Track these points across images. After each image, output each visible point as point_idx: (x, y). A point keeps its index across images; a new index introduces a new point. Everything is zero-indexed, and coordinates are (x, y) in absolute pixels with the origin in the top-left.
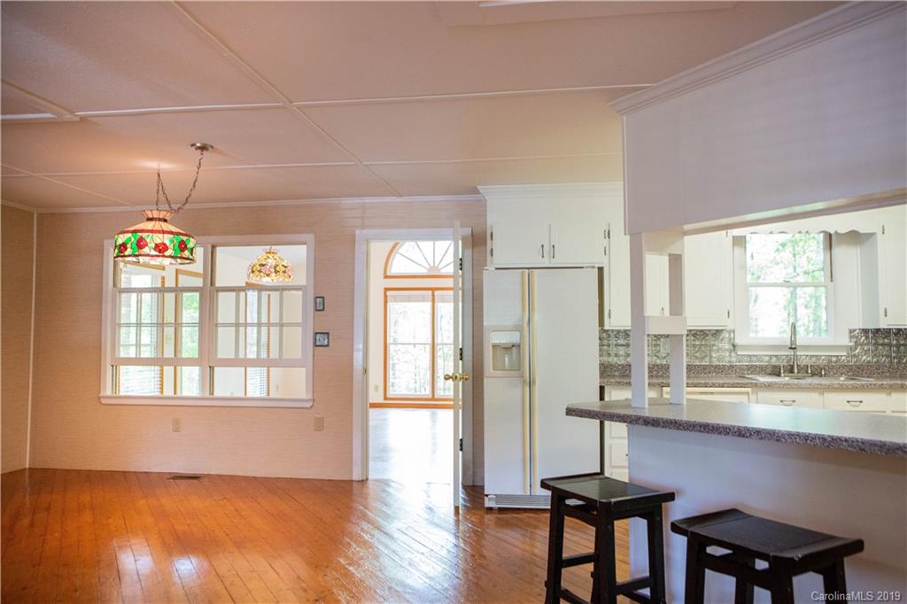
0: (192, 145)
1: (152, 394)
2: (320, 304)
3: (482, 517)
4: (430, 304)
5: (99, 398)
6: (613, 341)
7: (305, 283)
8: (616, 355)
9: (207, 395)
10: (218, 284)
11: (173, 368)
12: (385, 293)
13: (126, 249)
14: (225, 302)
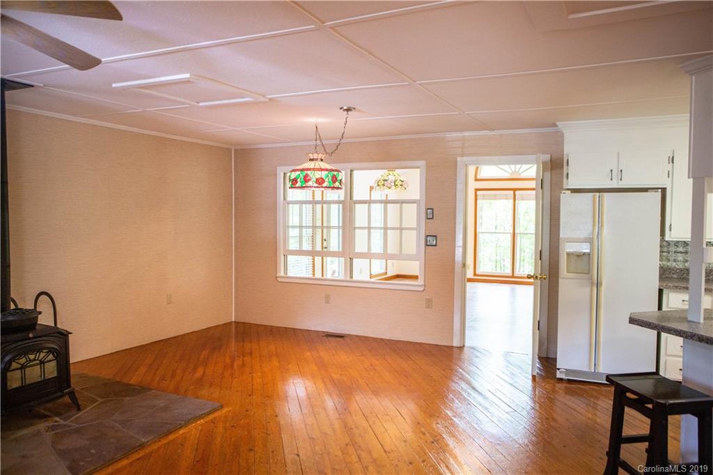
0: (341, 108)
1: (307, 276)
2: (430, 214)
3: (554, 386)
4: (512, 201)
5: (276, 277)
6: (672, 249)
7: (418, 198)
8: (675, 261)
9: (348, 278)
10: (355, 198)
11: (321, 258)
12: (476, 193)
13: (297, 182)
14: (360, 210)
